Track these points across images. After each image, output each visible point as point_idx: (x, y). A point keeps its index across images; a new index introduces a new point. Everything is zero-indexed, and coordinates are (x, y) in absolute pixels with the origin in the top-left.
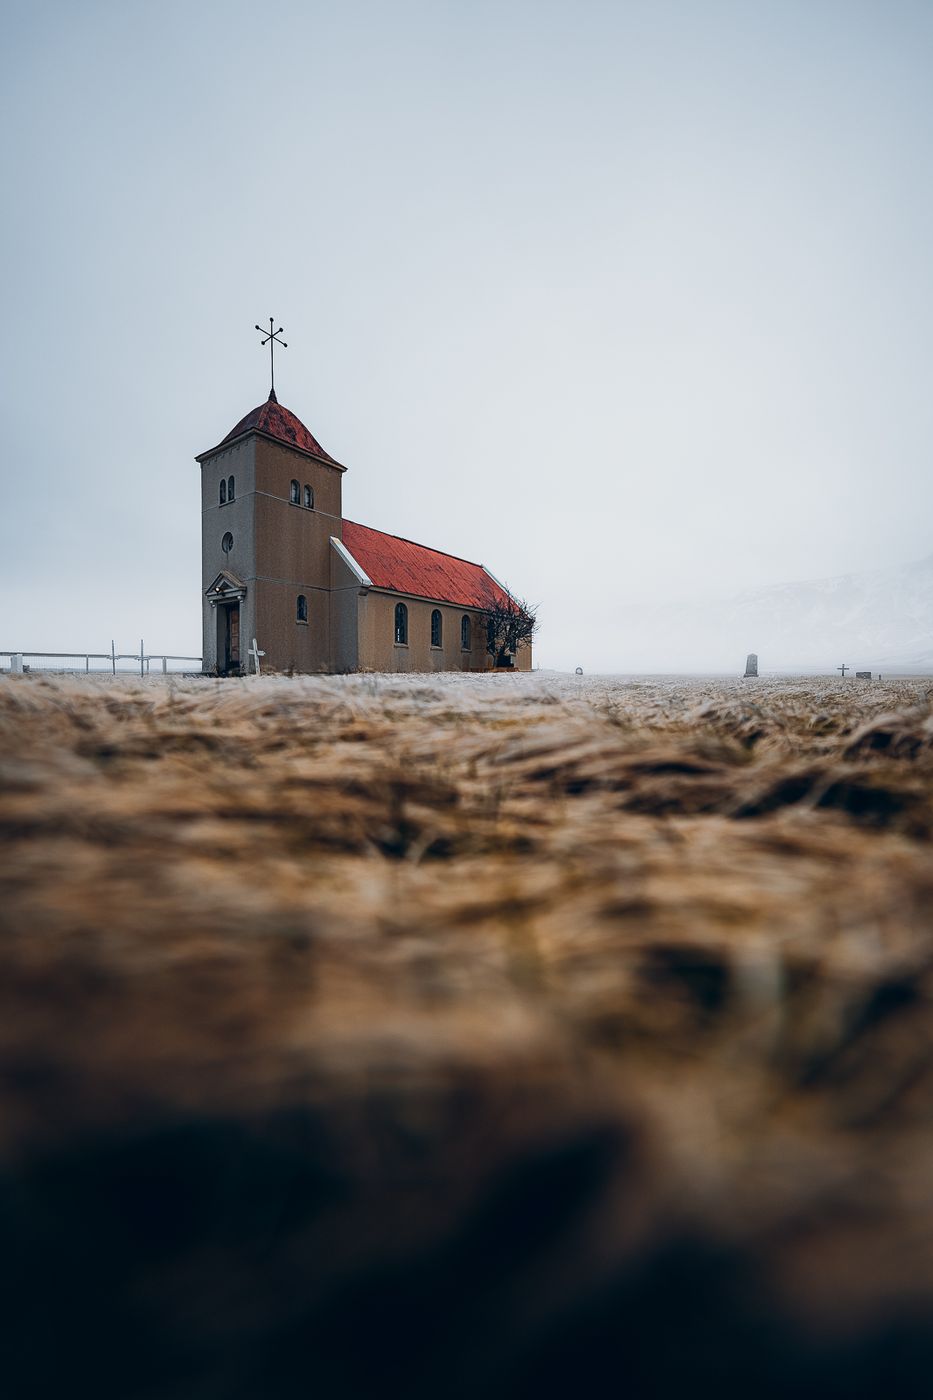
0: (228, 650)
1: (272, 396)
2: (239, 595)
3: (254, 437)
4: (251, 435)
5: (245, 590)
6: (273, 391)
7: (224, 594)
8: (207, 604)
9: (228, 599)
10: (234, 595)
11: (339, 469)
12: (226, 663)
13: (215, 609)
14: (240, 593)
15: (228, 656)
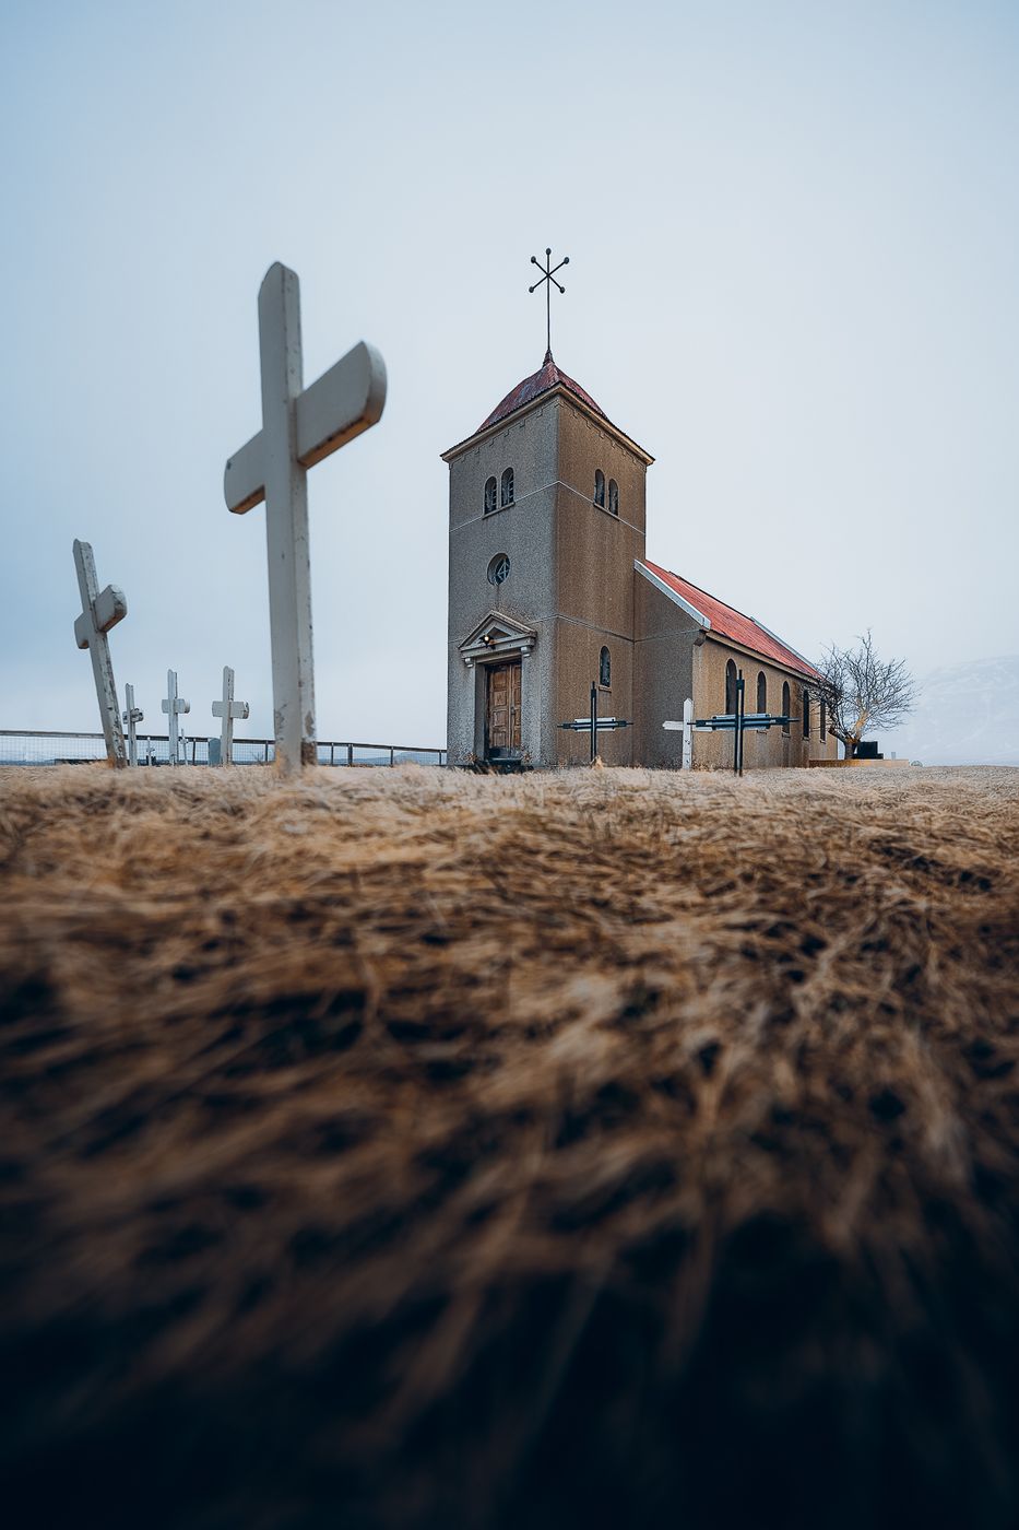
0: (487, 732)
1: (548, 359)
2: (524, 646)
3: (558, 400)
4: (552, 397)
5: (535, 637)
6: (549, 352)
7: (493, 647)
8: (457, 663)
9: (498, 653)
10: (514, 646)
11: (644, 460)
12: (485, 751)
13: (473, 671)
14: (529, 642)
15: (487, 741)
